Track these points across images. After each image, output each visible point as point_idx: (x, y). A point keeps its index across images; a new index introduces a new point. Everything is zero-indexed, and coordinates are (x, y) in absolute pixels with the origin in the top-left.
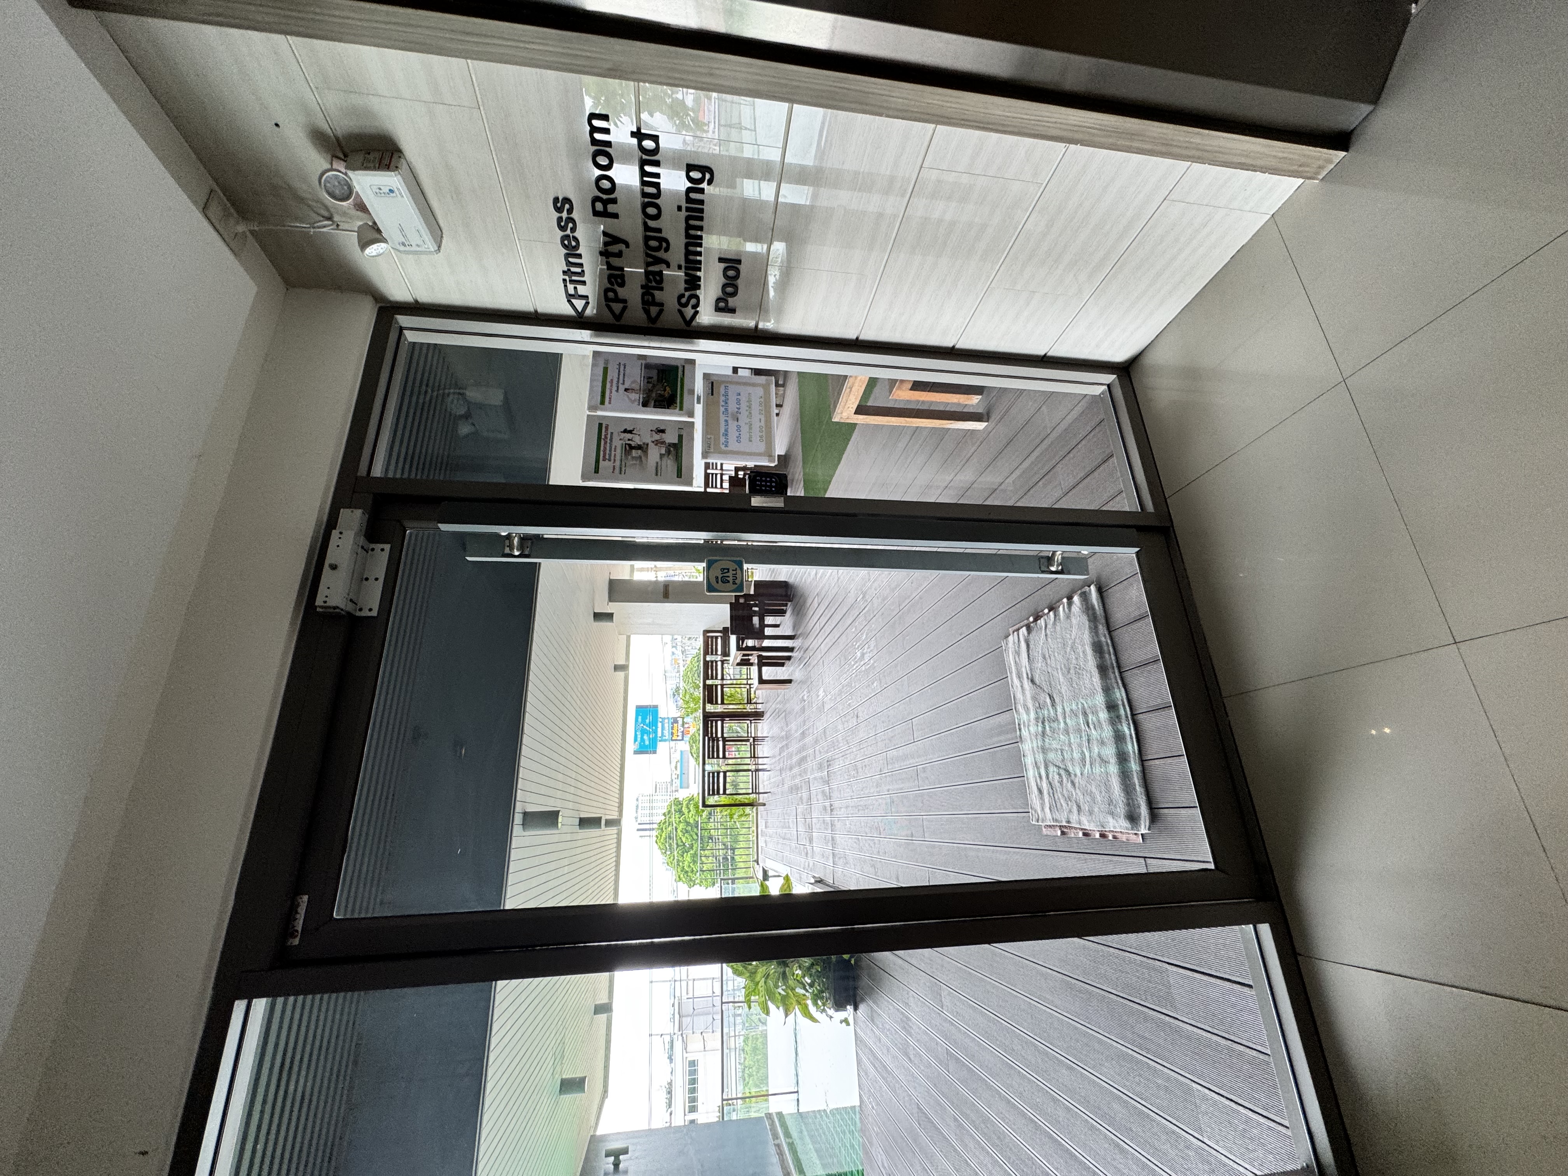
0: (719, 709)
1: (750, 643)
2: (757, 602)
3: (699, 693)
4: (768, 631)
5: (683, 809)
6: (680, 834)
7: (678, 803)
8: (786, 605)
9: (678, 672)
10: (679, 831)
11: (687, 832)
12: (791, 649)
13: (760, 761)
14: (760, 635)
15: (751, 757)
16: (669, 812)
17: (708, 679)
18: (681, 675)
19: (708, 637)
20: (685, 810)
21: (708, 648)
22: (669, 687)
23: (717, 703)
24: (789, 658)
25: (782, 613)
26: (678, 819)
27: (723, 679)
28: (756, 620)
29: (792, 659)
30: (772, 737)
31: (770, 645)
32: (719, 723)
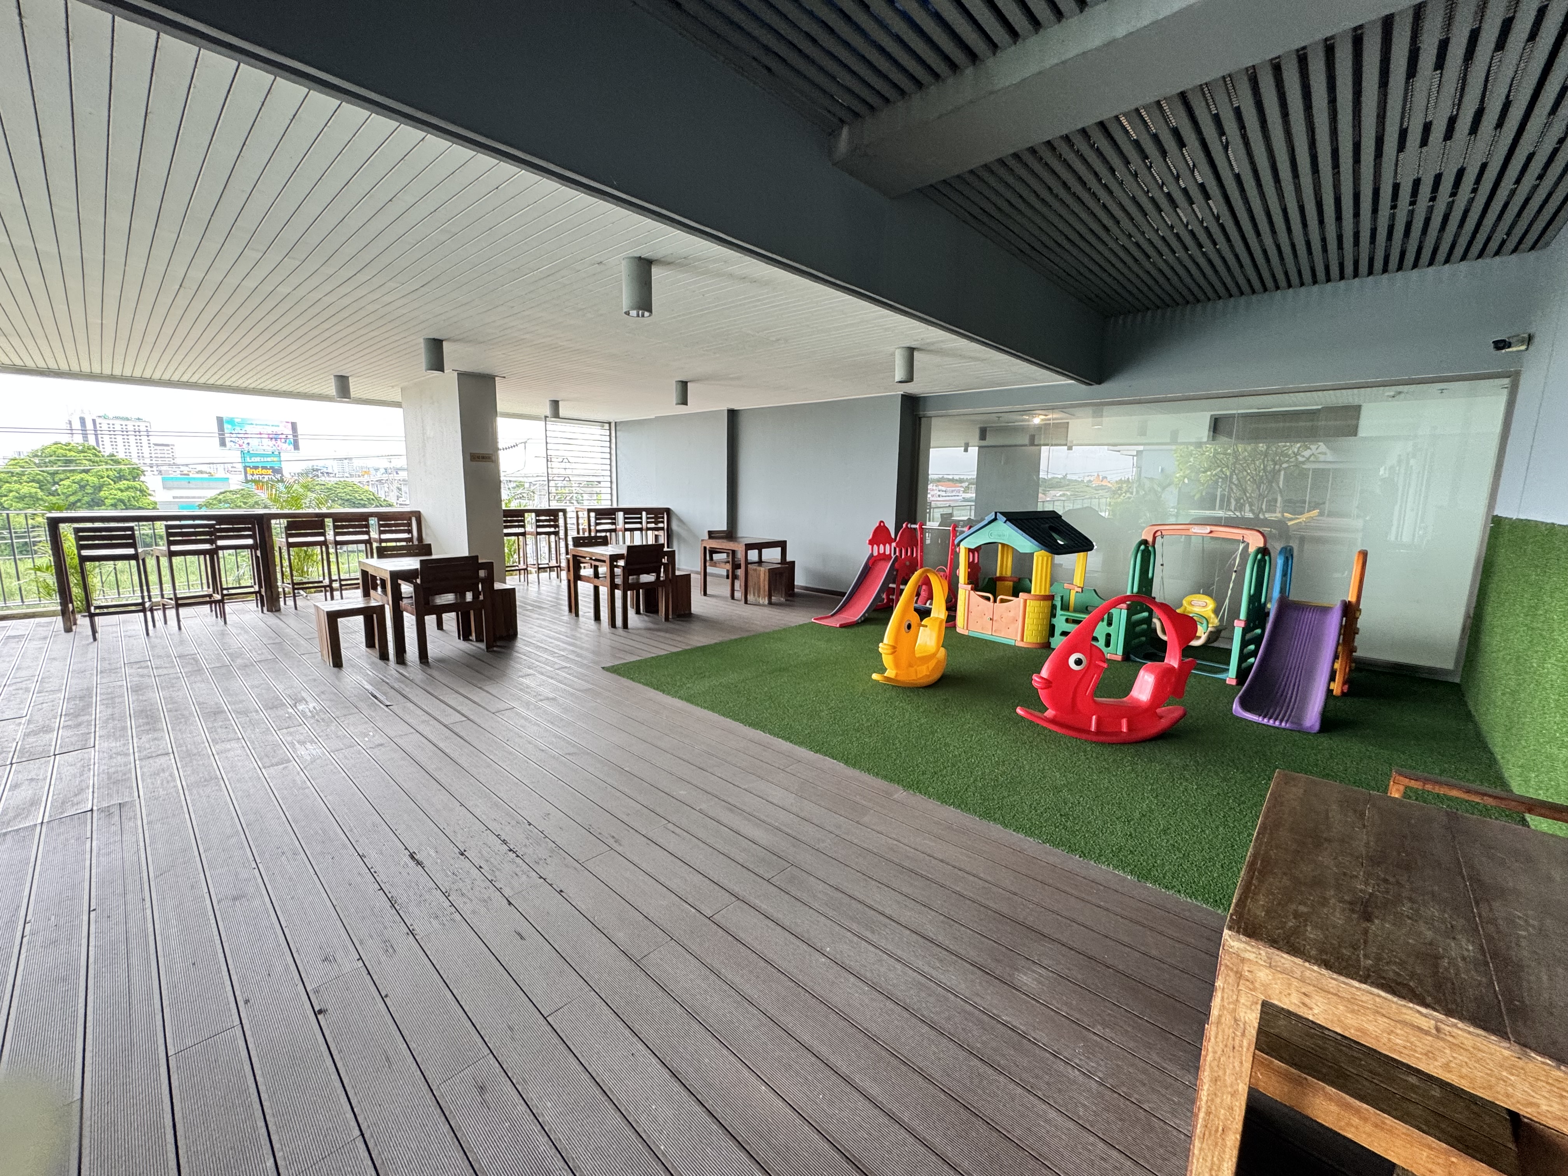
0: (279, 539)
1: (406, 588)
2: (481, 597)
3: (309, 507)
4: (430, 620)
5: (125, 482)
6: (78, 477)
7: (136, 474)
8: (479, 639)
9: (352, 476)
10: (83, 475)
11: (82, 487)
12: (401, 658)
13: (171, 613)
14: (424, 607)
15: (177, 599)
16: (117, 462)
17: (334, 521)
18: (346, 479)
19: (410, 519)
20: (123, 484)
21: (389, 521)
22: (328, 463)
23: (289, 536)
24: (384, 656)
25: (465, 634)
26: (106, 474)
27: (337, 543)
28: (449, 598)
29: (381, 663)
30: (223, 634)
31: (406, 624)
32: (250, 542)
